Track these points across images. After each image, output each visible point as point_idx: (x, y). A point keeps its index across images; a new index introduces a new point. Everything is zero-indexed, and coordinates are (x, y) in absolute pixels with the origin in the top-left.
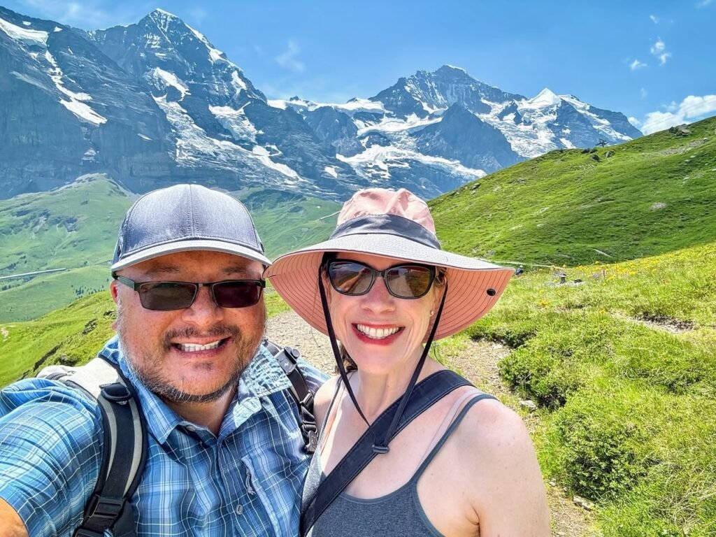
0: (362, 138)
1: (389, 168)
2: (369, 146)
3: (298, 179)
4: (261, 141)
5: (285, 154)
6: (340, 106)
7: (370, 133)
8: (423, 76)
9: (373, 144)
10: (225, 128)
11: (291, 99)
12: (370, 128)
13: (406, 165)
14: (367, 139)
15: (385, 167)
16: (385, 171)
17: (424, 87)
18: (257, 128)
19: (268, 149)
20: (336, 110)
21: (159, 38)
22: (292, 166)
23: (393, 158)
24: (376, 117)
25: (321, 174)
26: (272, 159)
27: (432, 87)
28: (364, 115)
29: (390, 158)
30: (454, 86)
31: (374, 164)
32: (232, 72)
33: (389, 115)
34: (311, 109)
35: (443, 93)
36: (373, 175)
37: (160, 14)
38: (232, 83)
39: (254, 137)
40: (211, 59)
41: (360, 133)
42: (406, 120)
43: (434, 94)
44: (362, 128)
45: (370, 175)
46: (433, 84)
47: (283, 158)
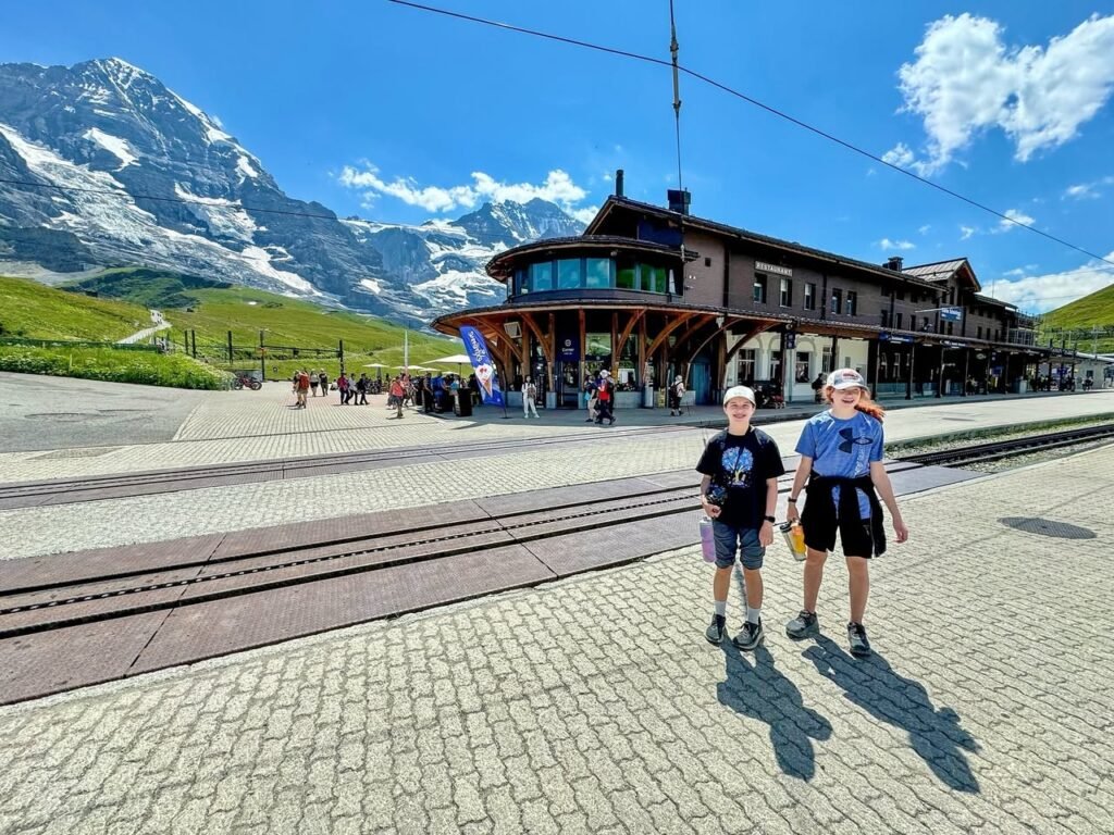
0: (435, 262)
1: (468, 294)
2: (444, 271)
3: (311, 293)
4: (260, 240)
5: (299, 259)
6: (410, 227)
7: (445, 258)
8: (513, 206)
9: (451, 269)
10: (199, 218)
11: (349, 219)
12: (447, 252)
13: (491, 293)
14: (442, 264)
15: (463, 293)
16: (462, 297)
17: (514, 217)
18: (258, 223)
19: (270, 251)
20: (404, 231)
21: (107, 93)
22: (304, 276)
23: (474, 285)
24: (458, 242)
25: (351, 287)
26: (273, 264)
27: (522, 218)
28: (438, 238)
29: (469, 283)
30: (547, 220)
31: (447, 289)
32: (239, 157)
33: (472, 242)
34: (375, 231)
35: (536, 224)
36: (444, 301)
37: (120, 66)
38: (236, 170)
39: (251, 235)
40: (208, 139)
41: (433, 257)
42: (492, 248)
43: (524, 225)
44: (437, 252)
45: (440, 301)
46: (524, 216)
47: (293, 263)
